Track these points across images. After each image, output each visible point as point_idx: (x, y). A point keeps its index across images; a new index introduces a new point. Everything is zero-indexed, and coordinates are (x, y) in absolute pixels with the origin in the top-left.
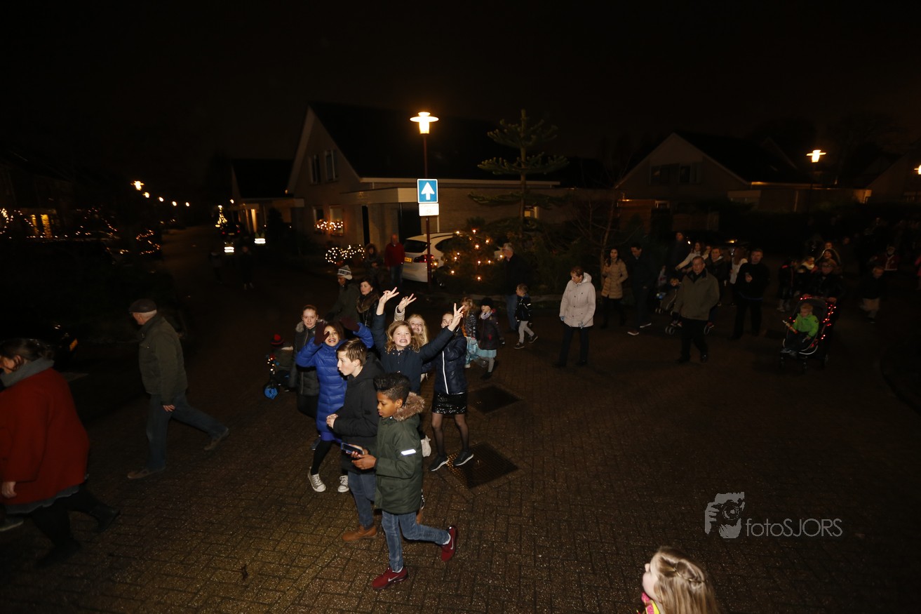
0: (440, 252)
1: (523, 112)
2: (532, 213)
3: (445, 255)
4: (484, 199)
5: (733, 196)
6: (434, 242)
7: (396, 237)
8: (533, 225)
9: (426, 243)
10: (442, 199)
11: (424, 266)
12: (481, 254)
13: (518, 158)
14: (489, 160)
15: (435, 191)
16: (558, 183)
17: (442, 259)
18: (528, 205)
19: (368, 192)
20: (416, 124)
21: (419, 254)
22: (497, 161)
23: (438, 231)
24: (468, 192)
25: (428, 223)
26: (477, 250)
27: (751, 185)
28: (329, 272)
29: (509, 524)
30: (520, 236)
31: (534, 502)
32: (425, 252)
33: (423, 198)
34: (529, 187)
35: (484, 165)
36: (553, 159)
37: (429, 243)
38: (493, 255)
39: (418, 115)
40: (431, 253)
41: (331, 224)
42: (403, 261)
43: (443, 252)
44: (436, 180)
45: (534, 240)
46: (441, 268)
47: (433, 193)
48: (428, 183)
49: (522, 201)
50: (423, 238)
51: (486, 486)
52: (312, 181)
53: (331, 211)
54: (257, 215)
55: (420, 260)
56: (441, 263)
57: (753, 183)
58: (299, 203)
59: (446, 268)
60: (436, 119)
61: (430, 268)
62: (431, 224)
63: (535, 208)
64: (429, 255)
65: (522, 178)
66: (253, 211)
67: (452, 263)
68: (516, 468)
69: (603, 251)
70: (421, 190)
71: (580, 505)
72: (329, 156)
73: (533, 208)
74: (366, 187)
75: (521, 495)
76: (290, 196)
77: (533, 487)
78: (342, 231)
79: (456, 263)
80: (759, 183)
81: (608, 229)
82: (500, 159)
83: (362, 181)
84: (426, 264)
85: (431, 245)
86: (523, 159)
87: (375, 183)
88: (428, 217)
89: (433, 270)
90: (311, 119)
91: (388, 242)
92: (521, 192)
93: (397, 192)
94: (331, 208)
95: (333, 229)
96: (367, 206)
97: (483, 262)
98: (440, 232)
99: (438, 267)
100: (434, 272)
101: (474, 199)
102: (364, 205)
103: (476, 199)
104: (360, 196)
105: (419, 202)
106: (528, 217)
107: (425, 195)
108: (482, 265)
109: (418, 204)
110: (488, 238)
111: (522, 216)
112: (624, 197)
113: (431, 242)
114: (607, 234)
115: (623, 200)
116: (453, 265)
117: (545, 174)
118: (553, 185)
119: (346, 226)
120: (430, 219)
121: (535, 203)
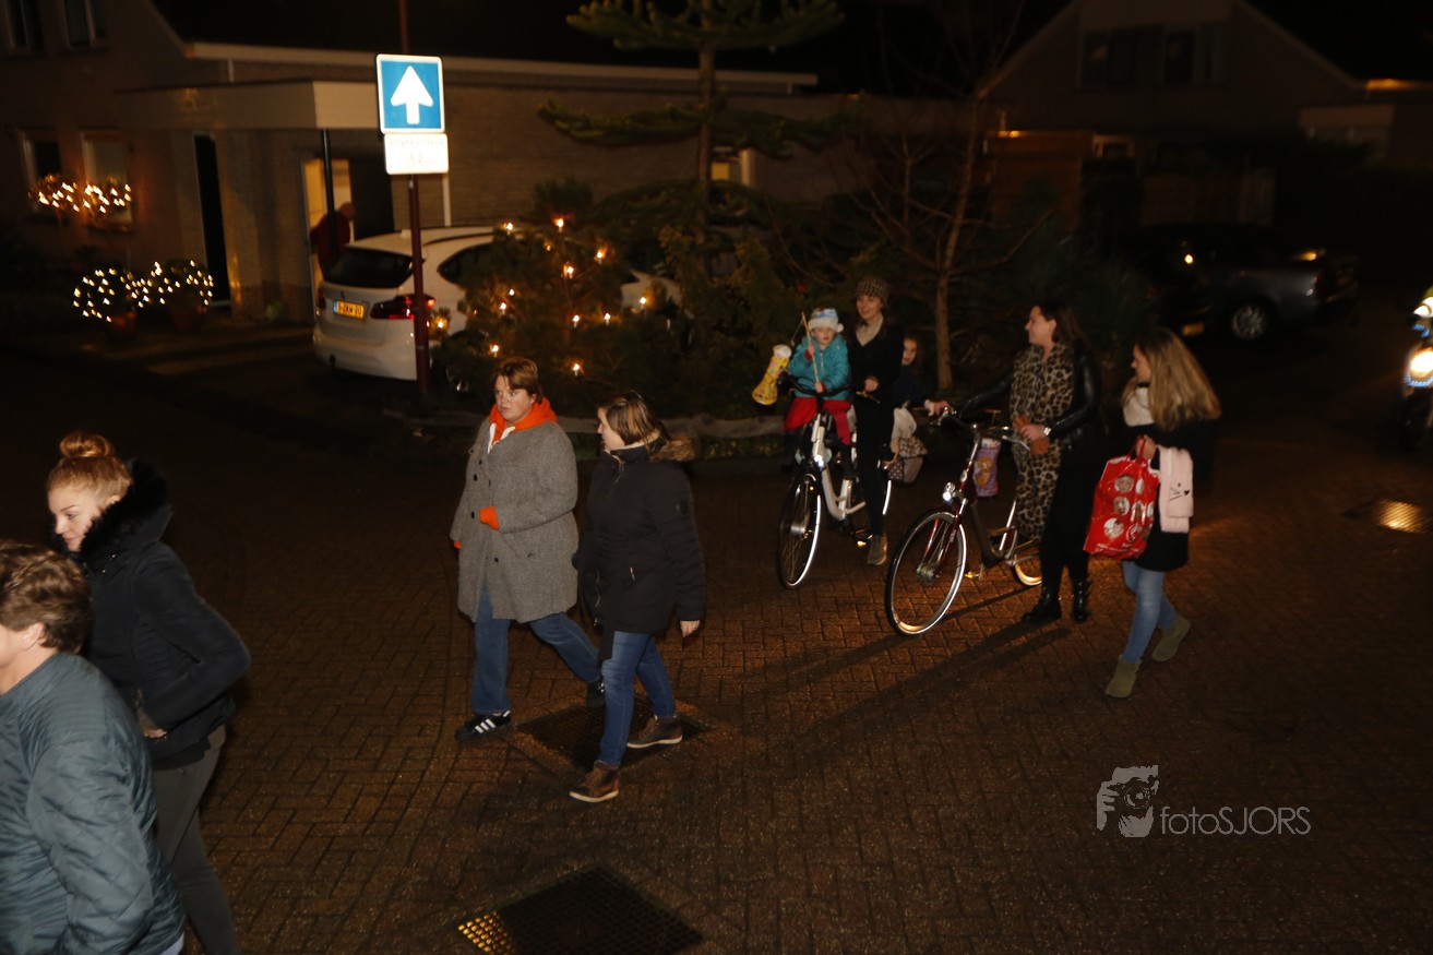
0: (453, 287)
2: (736, 170)
3: (469, 296)
4: (588, 126)
6: (434, 256)
8: (738, 207)
9: (407, 259)
10: (459, 120)
11: (403, 332)
12: (582, 293)
15: (434, 94)
16: (811, 80)
17: (461, 308)
18: (724, 143)
19: (215, 92)
21: (389, 294)
22: (628, 5)
23: (448, 222)
24: (540, 100)
25: (413, 196)
26: (570, 282)
27: (1365, 90)
28: (88, 347)
30: (700, 240)
32: (407, 287)
33: (398, 117)
34: (724, 89)
35: (587, 18)
37: (418, 260)
38: (619, 295)
40: (427, 290)
41: (89, 190)
43: (462, 286)
44: (437, 60)
45: (740, 252)
46: (457, 336)
47: (429, 102)
48: (410, 70)
49: (705, 133)
50: (398, 243)
52: (12, 45)
53: (87, 149)
55: (392, 310)
56: (459, 322)
57: (1373, 84)
59: (472, 336)
61: (422, 335)
62: (424, 199)
63: (745, 156)
64: (420, 298)
65: (705, 61)
67: (492, 321)
68: (698, 939)
69: (943, 283)
70: (390, 91)
73: (736, 154)
74: (207, 76)
78: (127, 217)
79: (506, 320)
80: (1389, 84)
81: (959, 219)
83: (190, 55)
84: (410, 324)
85: (425, 267)
86: (706, 4)
87: (237, 63)
88: (416, 178)
89: (432, 344)
92: (701, 106)
93: (311, 94)
94: (88, 138)
95: (95, 208)
96: (213, 136)
97: (587, 317)
98: (453, 226)
99: (450, 332)
100: (436, 348)
101: (560, 124)
102: (202, 133)
103: (564, 126)
104: (189, 104)
105: (383, 130)
106: (721, 181)
107: (403, 108)
108: (586, 326)
109: (381, 136)
110: (602, 245)
111: (703, 178)
112: (1003, 123)
113: (424, 255)
114: (954, 237)
115: (1003, 133)
116: (498, 329)
117: (773, 49)
118: (795, 86)
119: (141, 204)
120: (421, 183)
121: (743, 140)
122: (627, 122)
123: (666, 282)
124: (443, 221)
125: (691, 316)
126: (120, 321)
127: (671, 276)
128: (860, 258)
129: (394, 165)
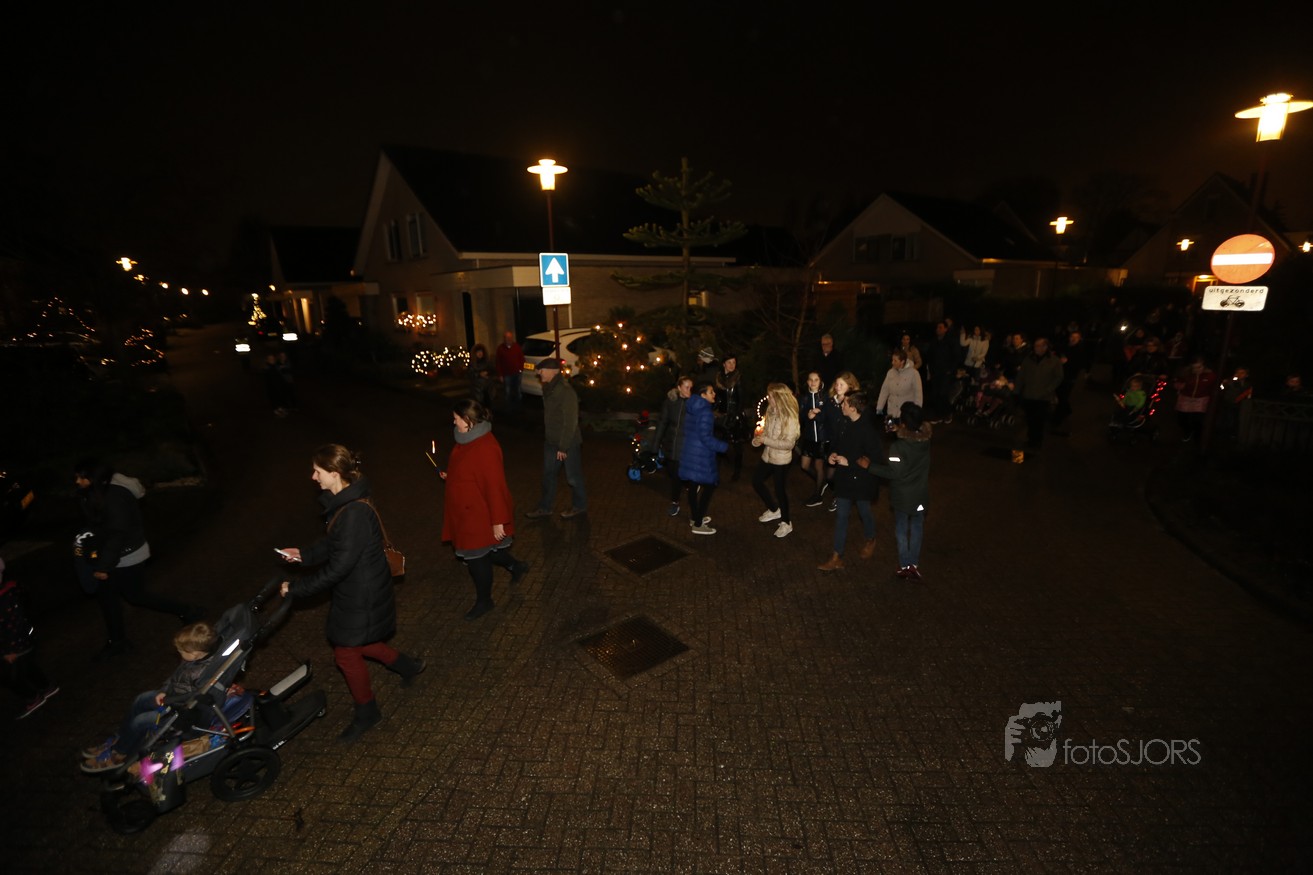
0: (573, 355)
1: (684, 162)
2: (700, 300)
3: (580, 359)
4: (633, 282)
5: (961, 277)
6: (565, 342)
7: (511, 336)
8: (701, 317)
9: (553, 343)
10: (576, 281)
12: (631, 356)
13: (678, 224)
14: (638, 226)
15: (564, 269)
16: (733, 260)
17: (577, 364)
18: (694, 288)
19: (471, 273)
20: (536, 177)
22: (650, 228)
23: (571, 326)
24: (611, 271)
25: (556, 314)
26: (625, 351)
27: (981, 263)
28: (417, 385)
29: (678, 725)
30: (684, 332)
31: (711, 693)
32: (553, 355)
33: (549, 280)
34: (694, 265)
35: (632, 234)
36: (726, 226)
37: (558, 343)
38: (647, 357)
39: (538, 164)
40: (562, 356)
41: (419, 317)
42: (523, 369)
43: (577, 354)
44: (566, 255)
45: (702, 336)
46: (575, 377)
47: (562, 273)
48: (554, 259)
49: (686, 283)
50: (549, 336)
51: (645, 675)
52: (389, 257)
53: (418, 299)
54: (311, 307)
56: (576, 371)
57: (985, 261)
58: (371, 289)
59: (581, 377)
60: (563, 170)
62: (561, 317)
63: (703, 293)
64: (558, 360)
65: (685, 252)
66: (304, 302)
67: (591, 370)
68: (686, 648)
69: (795, 350)
70: (545, 269)
71: (775, 693)
72: (413, 222)
73: (699, 293)
74: (468, 266)
75: (694, 683)
76: (358, 279)
77: (710, 674)
78: (434, 329)
79: (596, 369)
80: (992, 260)
81: (802, 321)
82: (654, 225)
83: (461, 258)
85: (561, 346)
86: (685, 226)
87: (480, 260)
88: (556, 306)
90: (385, 170)
91: (500, 342)
92: (683, 272)
93: (511, 272)
94: (418, 295)
95: (421, 325)
96: (470, 292)
97: (633, 367)
98: (574, 328)
99: (572, 375)
101: (620, 281)
102: (465, 291)
103: (622, 282)
104: (460, 278)
105: (542, 286)
106: (693, 305)
107: (551, 275)
108: (633, 371)
109: (541, 288)
110: (639, 335)
111: (684, 303)
112: (820, 278)
113: (561, 340)
114: (800, 328)
115: (820, 282)
116: (593, 372)
117: (716, 246)
118: (726, 263)
119: (440, 323)
120: (559, 309)
121: (703, 286)
122: (651, 280)
123: (669, 351)
124: (569, 326)
125: (679, 366)
126: (431, 374)
127: (671, 348)
129: (545, 303)
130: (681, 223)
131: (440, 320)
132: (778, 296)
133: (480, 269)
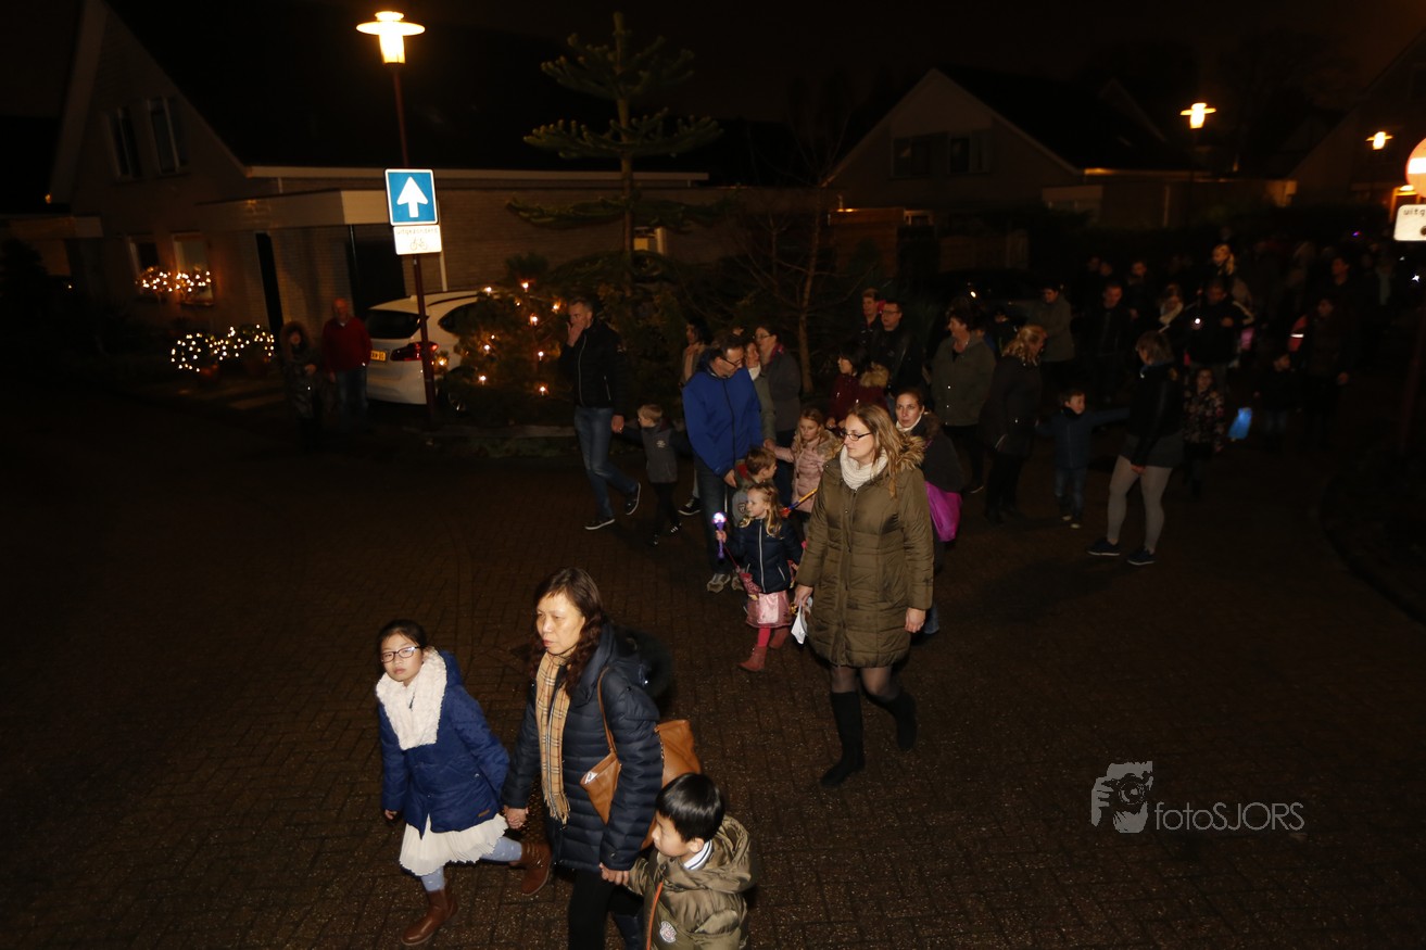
0: (450, 335)
1: (618, 19)
2: (653, 240)
3: (462, 342)
4: (543, 215)
5: (1053, 198)
6: (435, 314)
7: (345, 305)
8: (655, 269)
9: (416, 317)
10: (448, 213)
11: (416, 368)
12: (544, 335)
13: (612, 122)
14: (548, 125)
15: (427, 194)
16: (704, 176)
17: (456, 350)
18: (641, 224)
19: (268, 200)
20: (373, 40)
21: (404, 342)
22: (567, 127)
23: (445, 288)
24: (507, 198)
25: (417, 269)
26: (535, 327)
27: (1083, 175)
28: (184, 392)
30: (628, 294)
32: (416, 337)
33: (402, 213)
34: (639, 184)
35: (538, 137)
36: (687, 123)
37: (423, 317)
39: (374, 19)
40: (431, 338)
41: (178, 277)
42: (368, 359)
43: (456, 334)
44: (430, 171)
45: (657, 301)
46: (455, 370)
47: (425, 201)
48: (410, 180)
49: (628, 217)
50: (409, 305)
52: (119, 173)
53: (177, 245)
55: (406, 354)
56: (456, 360)
57: (1088, 172)
58: (89, 228)
59: (467, 370)
60: (417, 29)
61: (429, 371)
62: (426, 273)
63: (659, 231)
64: (426, 344)
65: (625, 165)
67: (480, 359)
69: (803, 318)
70: (396, 194)
72: (159, 112)
73: (652, 231)
74: (263, 189)
76: (60, 208)
78: (209, 295)
79: (488, 357)
80: (1099, 171)
81: (812, 272)
82: (573, 122)
83: (249, 175)
84: (419, 363)
85: (428, 321)
86: (624, 125)
87: (284, 179)
88: (417, 256)
89: (436, 377)
91: (327, 317)
92: (623, 197)
93: (340, 198)
94: (177, 239)
95: (184, 289)
96: (269, 233)
97: (549, 353)
98: (448, 292)
99: (450, 368)
100: (439, 380)
101: (522, 213)
102: (262, 232)
103: (525, 215)
104: (250, 211)
105: (392, 223)
106: (642, 251)
107: (406, 206)
108: (548, 359)
109: (391, 228)
110: (557, 300)
111: (628, 249)
112: (841, 203)
113: (427, 314)
114: (809, 284)
115: (841, 210)
116: (483, 364)
117: (673, 155)
118: (693, 182)
119: (218, 284)
120: (422, 260)
121: (656, 221)
122: (571, 211)
124: (441, 288)
126: (207, 372)
128: (743, 302)
129: (400, 251)
130: (617, 119)
131: (218, 278)
132: (774, 233)
133: (282, 195)
